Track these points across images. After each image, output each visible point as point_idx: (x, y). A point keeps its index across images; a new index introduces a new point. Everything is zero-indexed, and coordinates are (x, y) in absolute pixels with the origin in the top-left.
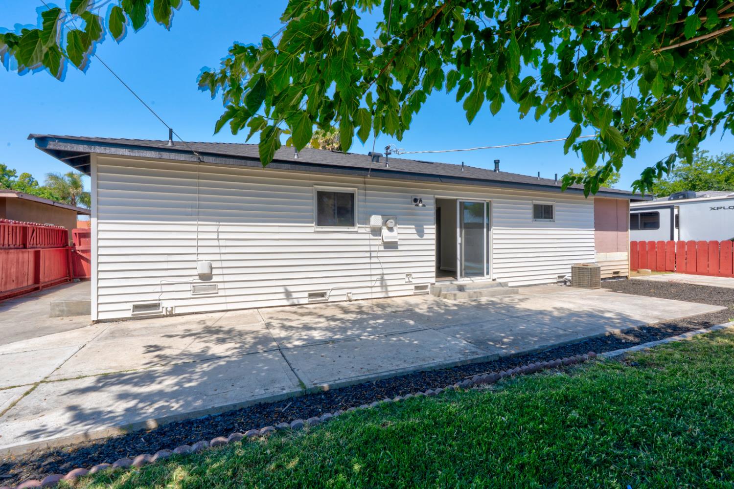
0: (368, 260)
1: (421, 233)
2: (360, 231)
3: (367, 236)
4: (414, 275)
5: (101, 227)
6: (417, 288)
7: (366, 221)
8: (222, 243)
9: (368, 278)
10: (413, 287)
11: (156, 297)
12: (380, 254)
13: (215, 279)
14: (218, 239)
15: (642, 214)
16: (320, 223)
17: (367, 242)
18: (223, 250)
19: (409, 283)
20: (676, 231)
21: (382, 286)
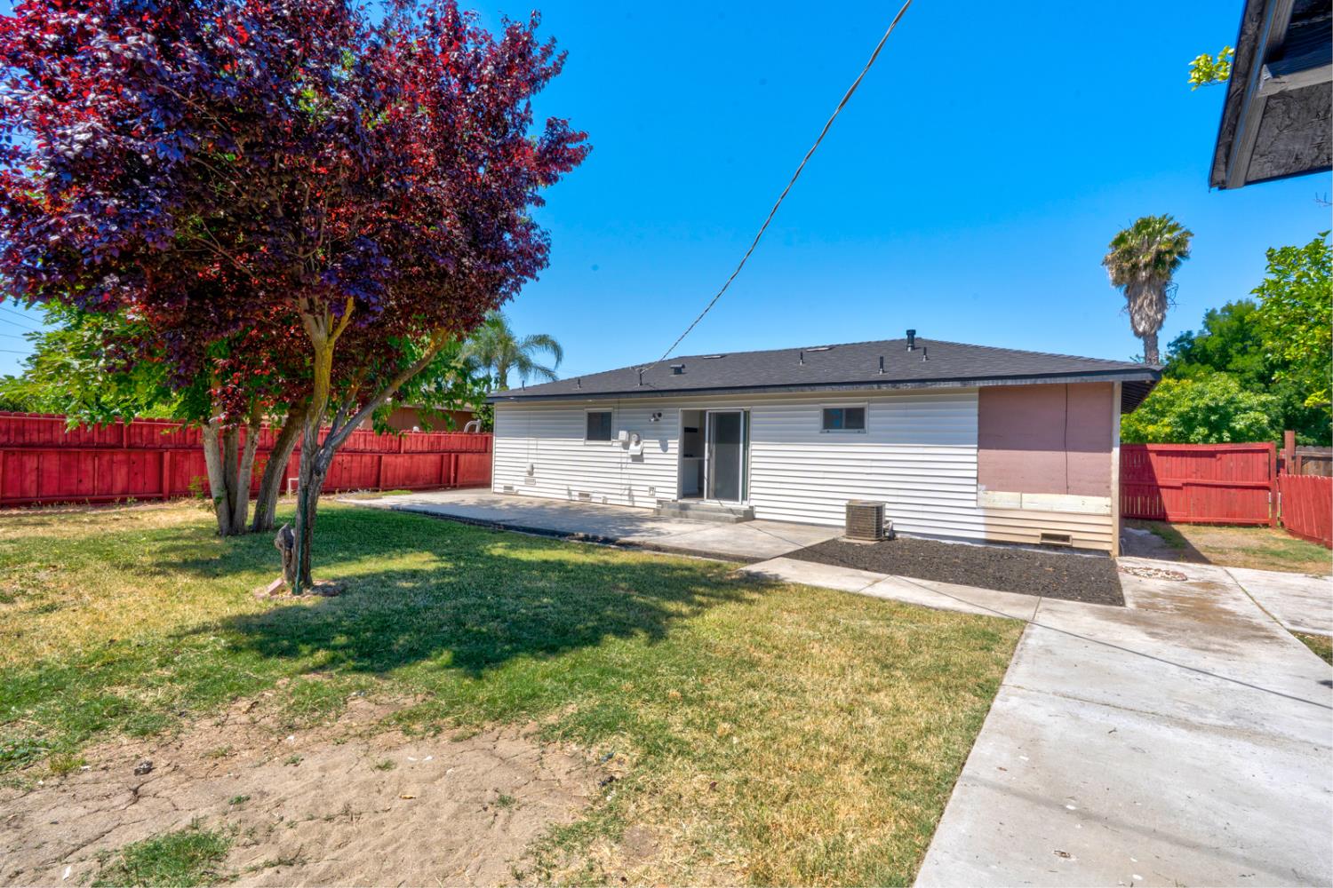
0: (619, 471)
1: (665, 448)
2: (614, 444)
3: (619, 450)
4: (657, 489)
5: (497, 443)
6: (658, 502)
7: (617, 436)
8: (539, 452)
9: (619, 487)
10: (655, 500)
12: (629, 466)
13: (535, 475)
14: (537, 449)
16: (589, 438)
17: (619, 455)
18: (539, 457)
19: (652, 496)
21: (629, 495)
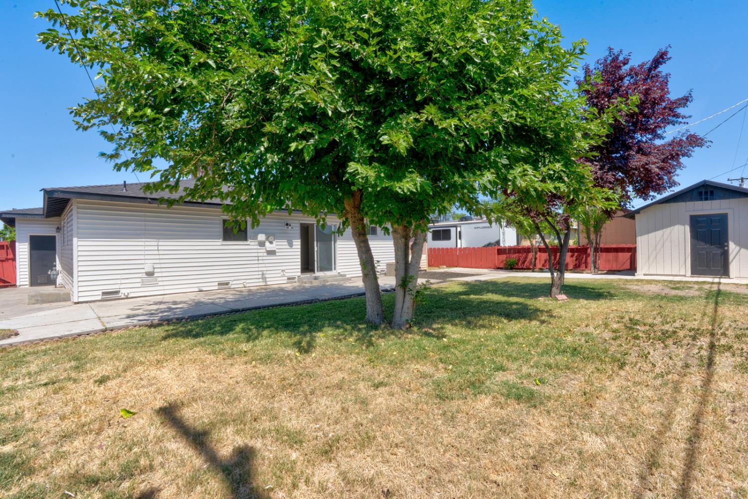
0: (256, 262)
1: (291, 245)
2: (251, 244)
3: (256, 247)
4: (287, 271)
5: (80, 243)
6: (289, 279)
7: (255, 238)
8: (161, 252)
9: (257, 273)
10: (286, 278)
11: (117, 286)
12: (264, 258)
13: (156, 275)
14: (158, 250)
15: (443, 230)
16: (225, 239)
17: (256, 251)
18: (161, 257)
19: (284, 276)
20: (459, 241)
21: (263, 278)
